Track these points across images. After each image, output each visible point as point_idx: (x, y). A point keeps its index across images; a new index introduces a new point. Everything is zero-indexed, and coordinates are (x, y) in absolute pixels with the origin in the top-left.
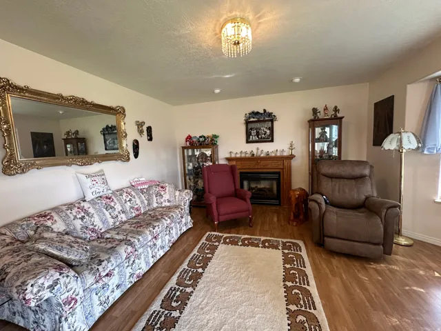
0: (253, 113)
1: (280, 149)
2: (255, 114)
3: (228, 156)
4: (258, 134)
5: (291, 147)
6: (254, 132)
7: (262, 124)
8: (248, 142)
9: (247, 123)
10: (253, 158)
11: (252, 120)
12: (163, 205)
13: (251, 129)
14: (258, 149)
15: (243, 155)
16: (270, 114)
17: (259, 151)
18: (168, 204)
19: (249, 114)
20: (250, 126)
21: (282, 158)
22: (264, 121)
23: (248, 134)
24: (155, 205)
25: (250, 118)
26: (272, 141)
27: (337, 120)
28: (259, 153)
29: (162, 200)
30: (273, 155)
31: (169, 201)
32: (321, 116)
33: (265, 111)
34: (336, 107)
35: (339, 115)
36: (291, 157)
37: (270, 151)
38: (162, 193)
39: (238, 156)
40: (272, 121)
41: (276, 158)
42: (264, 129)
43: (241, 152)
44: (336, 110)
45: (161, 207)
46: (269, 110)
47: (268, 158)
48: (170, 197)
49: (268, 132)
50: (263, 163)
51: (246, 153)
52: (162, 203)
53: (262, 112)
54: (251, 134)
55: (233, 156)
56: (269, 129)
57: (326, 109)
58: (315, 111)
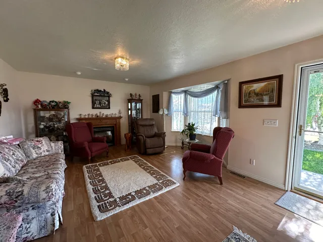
0: (97, 90)
1: (114, 113)
2: (98, 91)
3: (78, 117)
4: (100, 104)
5: (120, 113)
6: (97, 102)
7: (103, 98)
8: (93, 108)
9: (93, 95)
10: (98, 118)
11: (96, 94)
12: (43, 155)
13: (96, 100)
14: (100, 113)
15: (90, 116)
16: (108, 93)
17: (101, 114)
18: (47, 153)
19: (95, 90)
20: (95, 98)
21: (115, 118)
22: (104, 96)
23: (93, 103)
24: (35, 156)
25: (95, 93)
26: (109, 108)
27: (140, 101)
28: (101, 115)
29: (41, 151)
30: (110, 116)
31: (48, 151)
32: (134, 98)
33: (104, 90)
34: (139, 95)
35: (141, 99)
36: (120, 117)
37: (109, 114)
38: (40, 146)
39: (86, 117)
40: (109, 97)
41: (112, 118)
42: (104, 100)
43: (89, 115)
44: (139, 96)
45: (41, 157)
46: (107, 90)
47: (107, 118)
48: (48, 148)
49: (107, 103)
50: (104, 121)
51: (92, 115)
52: (41, 153)
53: (103, 90)
54: (95, 103)
55: (82, 117)
56: (107, 101)
57: (136, 95)
58: (131, 95)
